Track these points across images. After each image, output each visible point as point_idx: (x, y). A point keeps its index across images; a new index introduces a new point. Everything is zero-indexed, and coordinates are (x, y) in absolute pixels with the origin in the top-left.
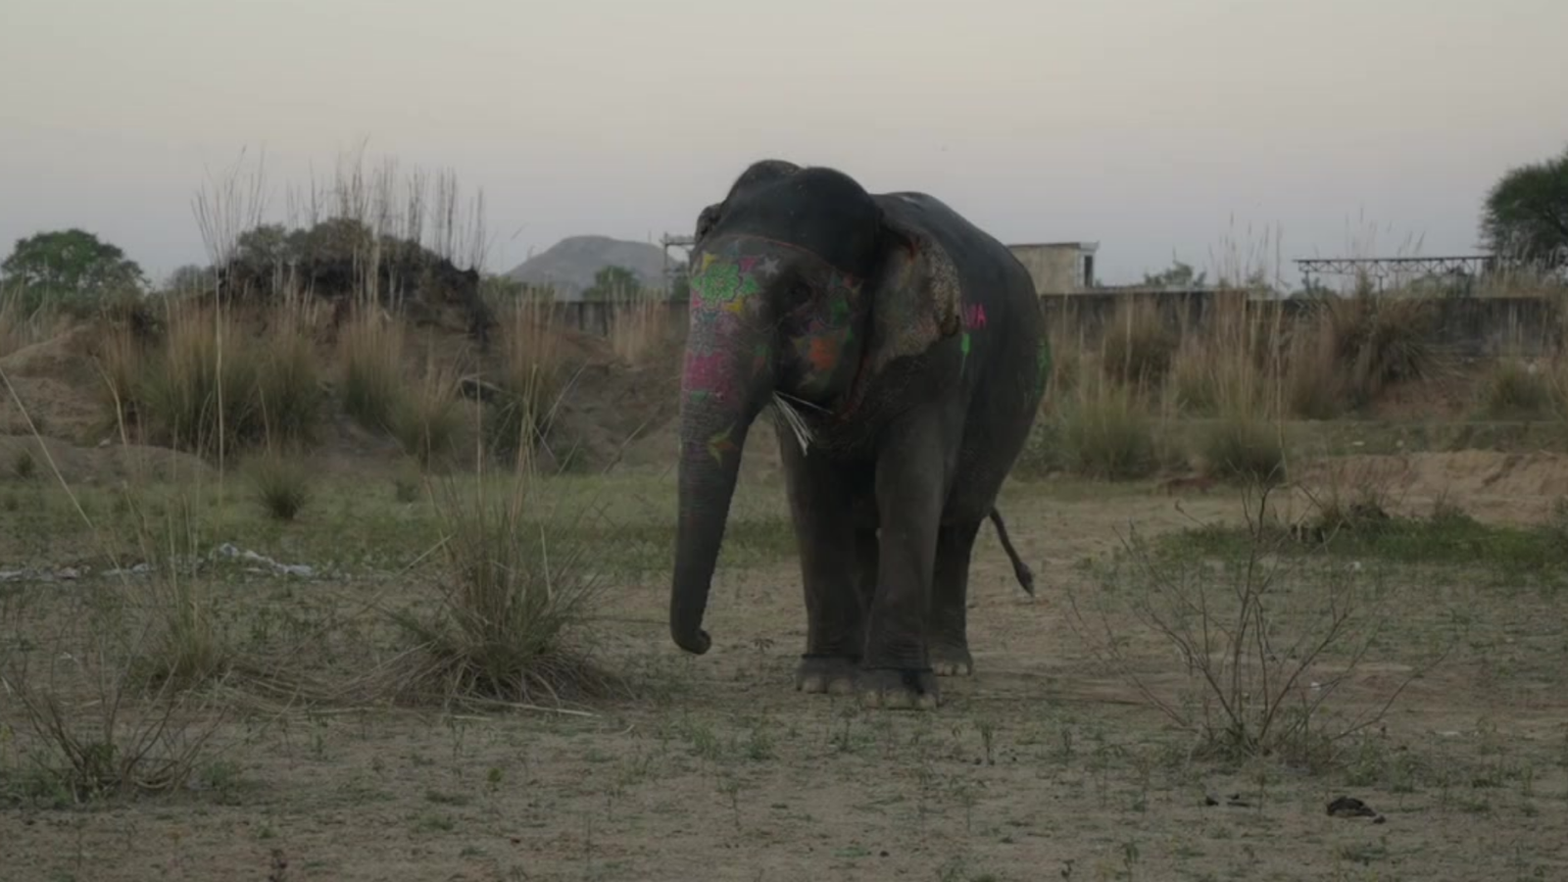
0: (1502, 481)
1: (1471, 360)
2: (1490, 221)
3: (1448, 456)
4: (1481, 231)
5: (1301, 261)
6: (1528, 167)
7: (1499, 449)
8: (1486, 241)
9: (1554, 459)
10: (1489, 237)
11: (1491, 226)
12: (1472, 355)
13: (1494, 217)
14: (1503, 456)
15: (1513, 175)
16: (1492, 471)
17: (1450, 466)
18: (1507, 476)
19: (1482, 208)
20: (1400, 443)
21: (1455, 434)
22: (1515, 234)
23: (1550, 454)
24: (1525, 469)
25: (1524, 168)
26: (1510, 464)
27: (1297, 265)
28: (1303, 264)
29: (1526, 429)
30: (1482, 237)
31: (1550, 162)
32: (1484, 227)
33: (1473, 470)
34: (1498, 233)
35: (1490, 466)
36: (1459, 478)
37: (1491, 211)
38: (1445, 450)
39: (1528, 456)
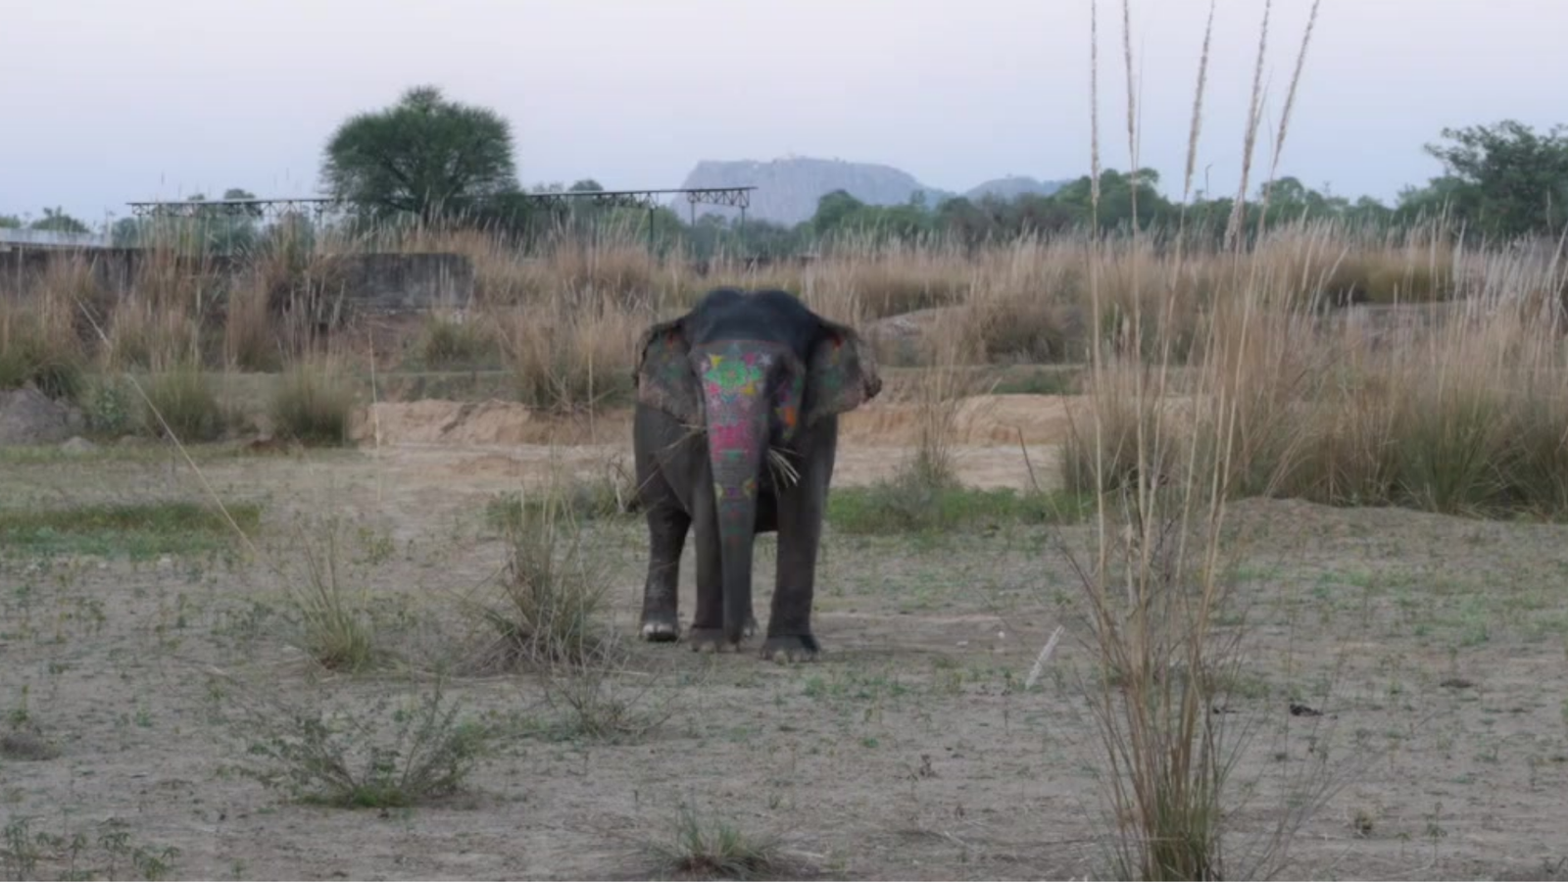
0: (458, 428)
1: (393, 312)
2: (329, 167)
3: (403, 406)
4: (320, 176)
5: (134, 204)
6: (365, 115)
7: (451, 398)
8: (325, 186)
9: (506, 407)
10: (329, 181)
11: (330, 171)
12: (393, 307)
13: (333, 162)
14: (457, 406)
15: (350, 122)
16: (449, 420)
17: (409, 415)
18: (463, 424)
19: (322, 154)
20: (358, 394)
21: (409, 386)
22: (357, 179)
23: (502, 403)
24: (480, 416)
25: (361, 116)
26: (466, 413)
27: (130, 208)
28: (136, 207)
29: (474, 380)
30: (322, 181)
31: (387, 110)
32: (322, 172)
33: (431, 418)
34: (338, 179)
35: (446, 415)
36: (417, 425)
37: (330, 156)
38: (401, 400)
39: (482, 405)
